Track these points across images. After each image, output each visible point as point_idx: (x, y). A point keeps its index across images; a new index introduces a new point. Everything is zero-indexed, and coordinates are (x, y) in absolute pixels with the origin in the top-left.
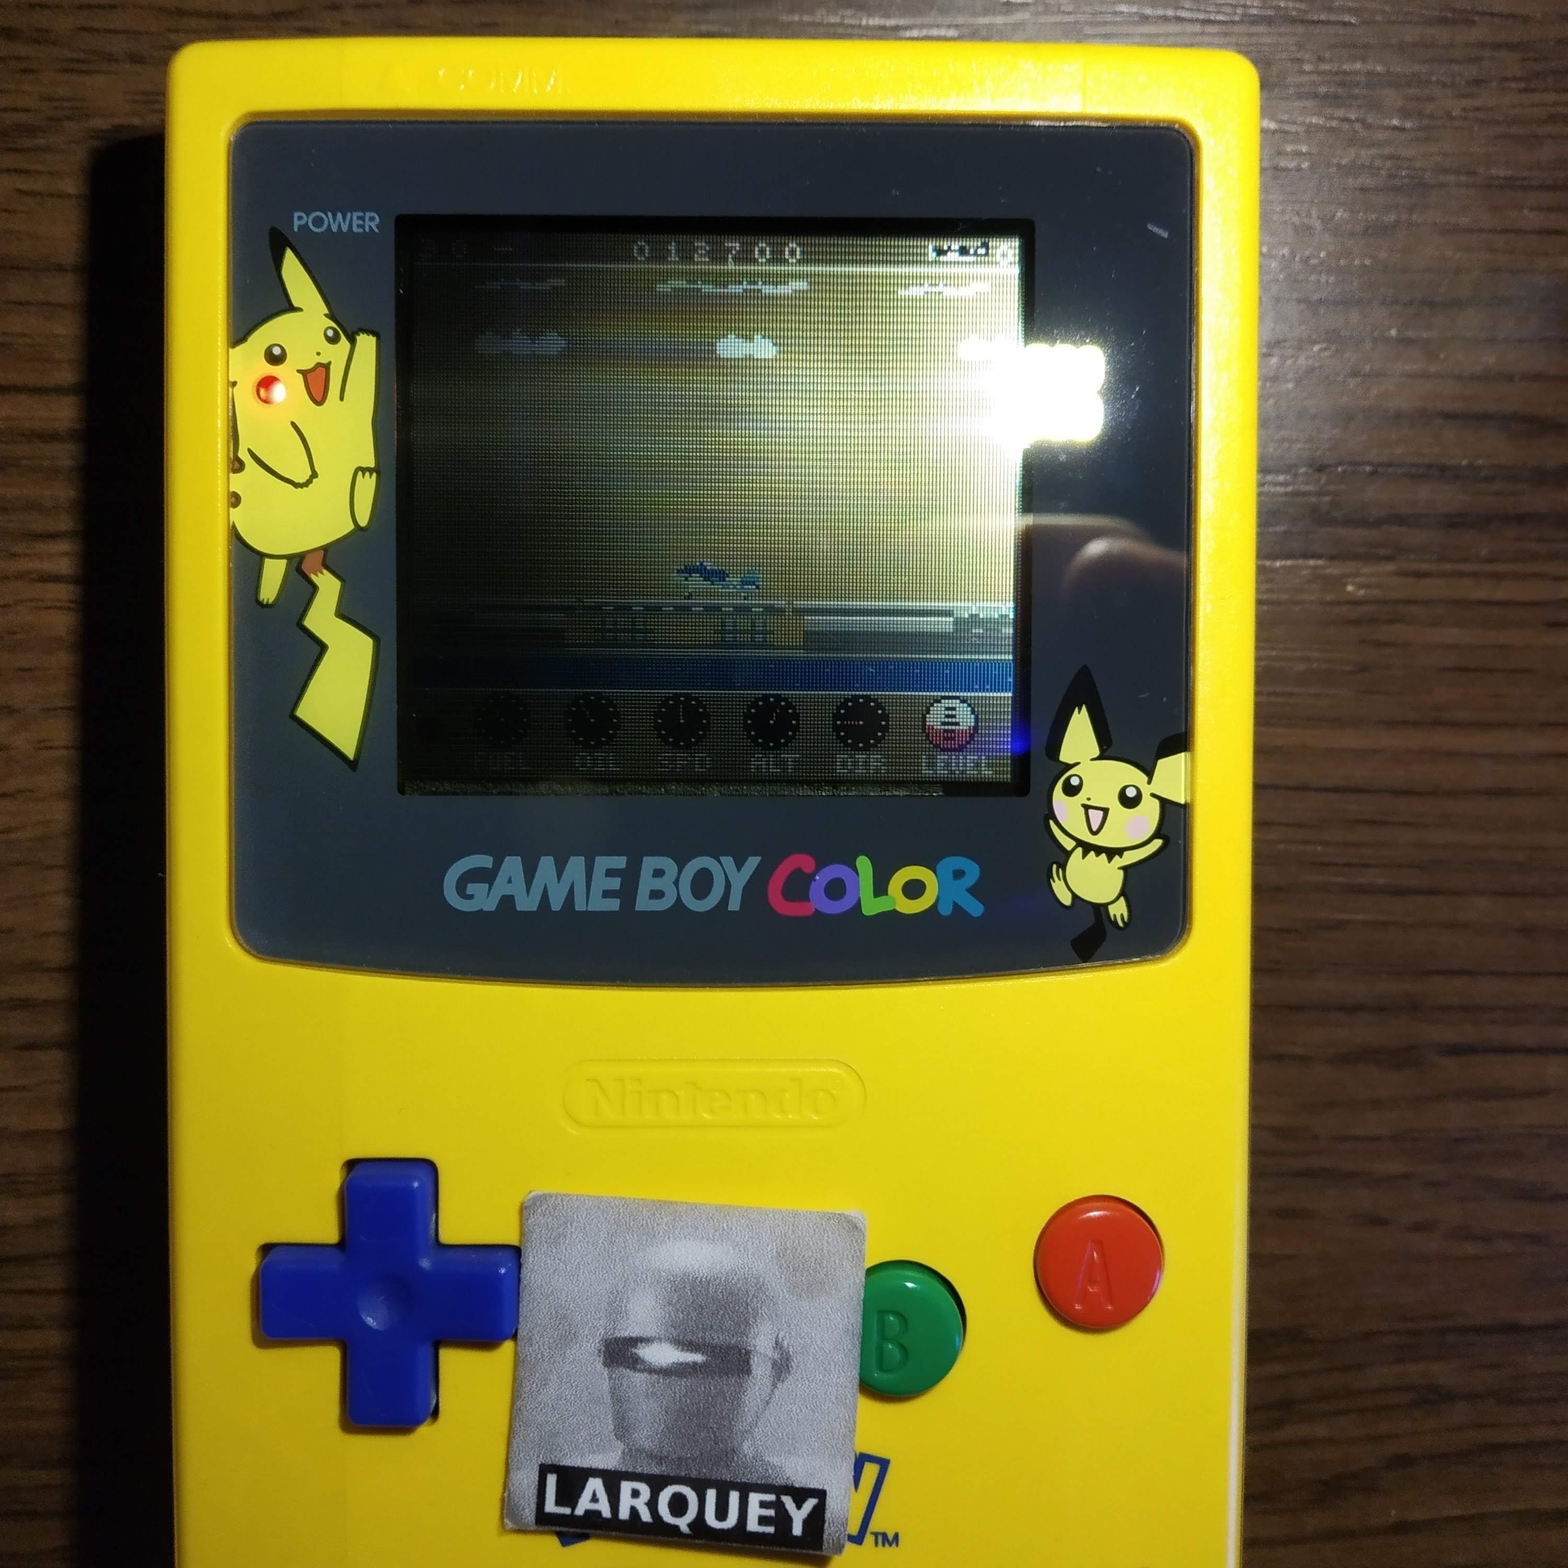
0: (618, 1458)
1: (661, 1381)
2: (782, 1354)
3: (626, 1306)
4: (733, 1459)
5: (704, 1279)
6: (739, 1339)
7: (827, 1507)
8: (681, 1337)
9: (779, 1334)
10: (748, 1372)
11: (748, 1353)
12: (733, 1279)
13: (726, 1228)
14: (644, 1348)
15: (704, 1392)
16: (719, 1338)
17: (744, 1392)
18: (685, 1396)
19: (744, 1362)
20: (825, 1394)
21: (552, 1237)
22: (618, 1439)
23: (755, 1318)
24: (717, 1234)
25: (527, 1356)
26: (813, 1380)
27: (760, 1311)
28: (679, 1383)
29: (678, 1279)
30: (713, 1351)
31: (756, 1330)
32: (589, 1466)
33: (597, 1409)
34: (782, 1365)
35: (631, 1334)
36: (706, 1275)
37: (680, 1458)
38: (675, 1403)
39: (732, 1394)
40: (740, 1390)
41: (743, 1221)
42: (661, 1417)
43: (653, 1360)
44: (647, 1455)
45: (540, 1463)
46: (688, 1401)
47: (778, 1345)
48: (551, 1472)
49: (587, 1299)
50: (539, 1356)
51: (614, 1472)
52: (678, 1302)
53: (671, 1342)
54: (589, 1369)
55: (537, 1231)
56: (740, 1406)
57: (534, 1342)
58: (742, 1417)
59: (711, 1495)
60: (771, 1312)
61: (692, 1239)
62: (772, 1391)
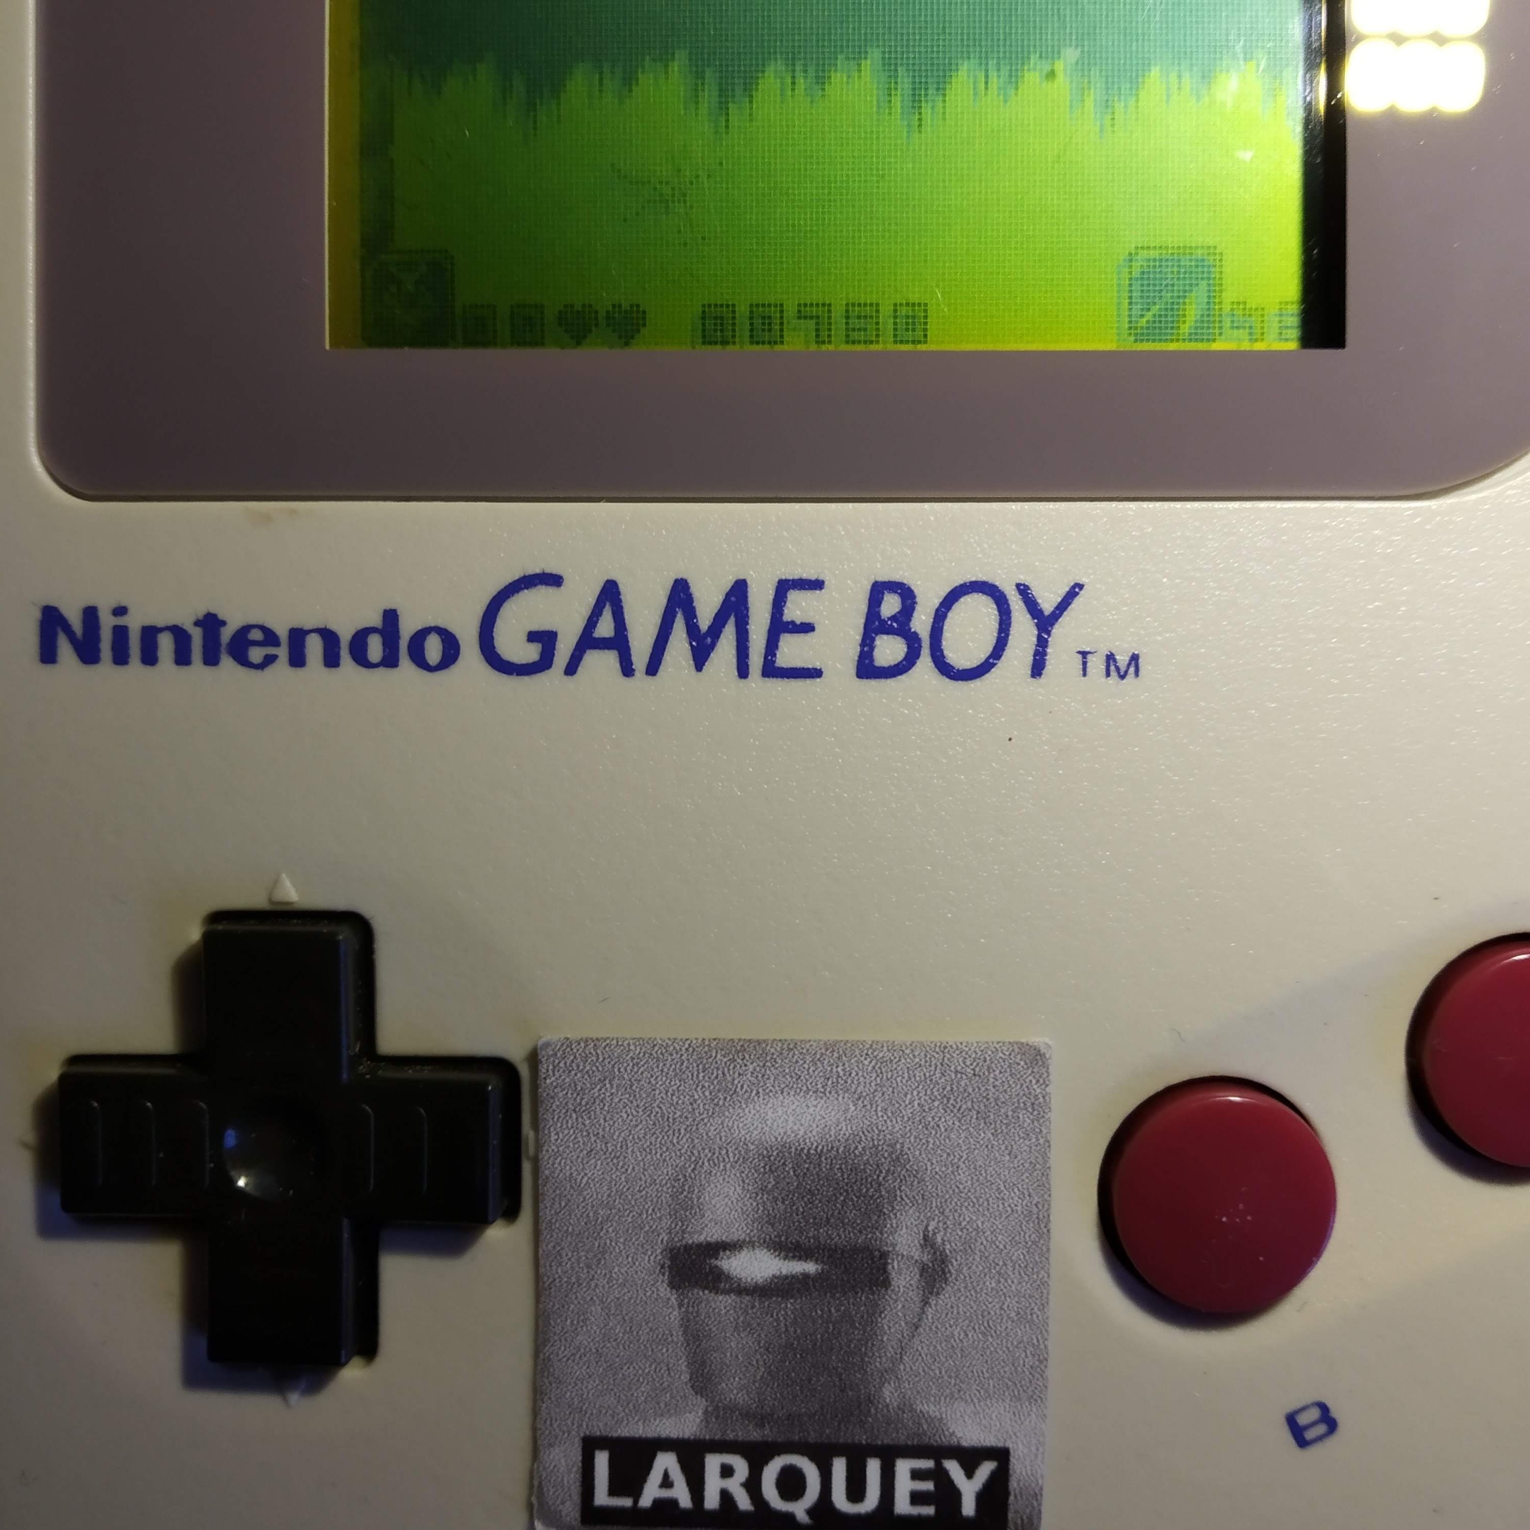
0: (698, 1420)
1: (757, 1304)
2: (935, 1253)
3: (699, 1198)
4: (869, 1411)
5: (812, 1152)
6: (870, 1236)
7: (1011, 1472)
8: (783, 1239)
9: (927, 1227)
10: (886, 1283)
11: (884, 1255)
12: (856, 1148)
13: (841, 1073)
14: (729, 1258)
15: (822, 1316)
16: (839, 1237)
17: (881, 1312)
18: (795, 1322)
19: (878, 1270)
20: (1001, 1308)
21: (583, 1103)
22: (696, 1393)
23: (891, 1203)
24: (830, 1082)
25: (554, 1280)
26: (981, 1289)
27: (898, 1192)
28: (783, 1305)
29: (775, 1153)
30: (830, 1256)
31: (894, 1221)
32: (656, 1435)
33: (664, 1350)
34: (934, 1270)
35: (709, 1239)
36: (815, 1144)
37: (790, 1415)
38: (780, 1336)
39: (862, 1317)
40: (874, 1311)
41: (866, 1062)
42: (758, 1357)
43: (743, 1275)
44: (740, 1414)
45: (582, 1435)
46: (799, 1331)
47: (927, 1241)
48: (602, 1448)
49: (640, 1191)
50: (573, 1280)
51: (694, 1440)
52: (775, 1186)
53: (768, 1247)
54: (648, 1294)
55: (561, 1095)
56: (875, 1333)
57: (565, 1259)
58: (879, 1350)
59: (839, 1467)
60: (914, 1193)
61: (792, 1093)
62: (922, 1309)
